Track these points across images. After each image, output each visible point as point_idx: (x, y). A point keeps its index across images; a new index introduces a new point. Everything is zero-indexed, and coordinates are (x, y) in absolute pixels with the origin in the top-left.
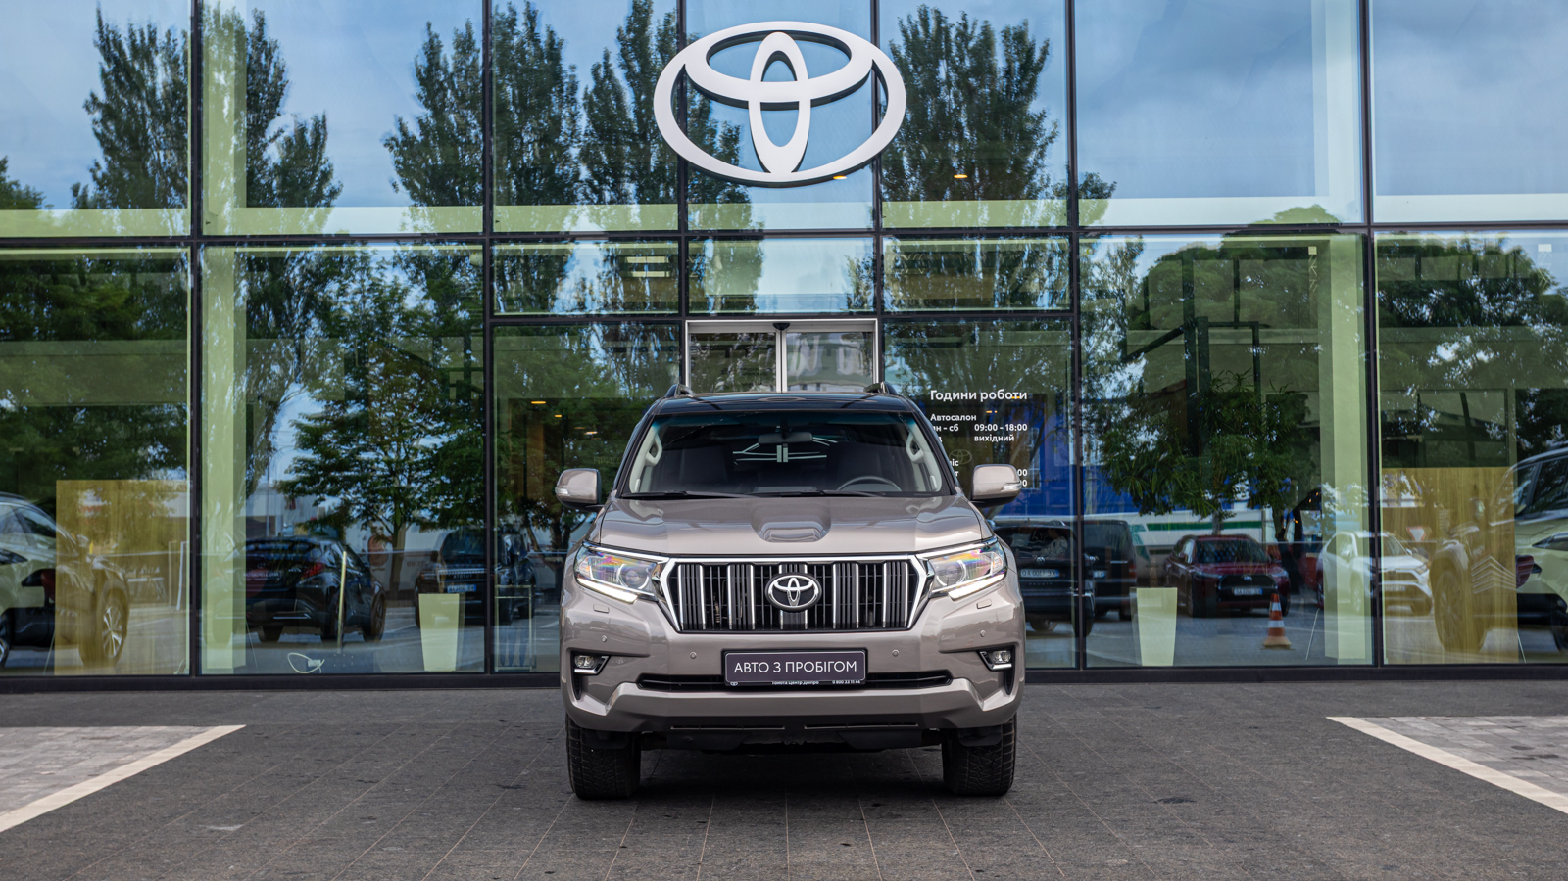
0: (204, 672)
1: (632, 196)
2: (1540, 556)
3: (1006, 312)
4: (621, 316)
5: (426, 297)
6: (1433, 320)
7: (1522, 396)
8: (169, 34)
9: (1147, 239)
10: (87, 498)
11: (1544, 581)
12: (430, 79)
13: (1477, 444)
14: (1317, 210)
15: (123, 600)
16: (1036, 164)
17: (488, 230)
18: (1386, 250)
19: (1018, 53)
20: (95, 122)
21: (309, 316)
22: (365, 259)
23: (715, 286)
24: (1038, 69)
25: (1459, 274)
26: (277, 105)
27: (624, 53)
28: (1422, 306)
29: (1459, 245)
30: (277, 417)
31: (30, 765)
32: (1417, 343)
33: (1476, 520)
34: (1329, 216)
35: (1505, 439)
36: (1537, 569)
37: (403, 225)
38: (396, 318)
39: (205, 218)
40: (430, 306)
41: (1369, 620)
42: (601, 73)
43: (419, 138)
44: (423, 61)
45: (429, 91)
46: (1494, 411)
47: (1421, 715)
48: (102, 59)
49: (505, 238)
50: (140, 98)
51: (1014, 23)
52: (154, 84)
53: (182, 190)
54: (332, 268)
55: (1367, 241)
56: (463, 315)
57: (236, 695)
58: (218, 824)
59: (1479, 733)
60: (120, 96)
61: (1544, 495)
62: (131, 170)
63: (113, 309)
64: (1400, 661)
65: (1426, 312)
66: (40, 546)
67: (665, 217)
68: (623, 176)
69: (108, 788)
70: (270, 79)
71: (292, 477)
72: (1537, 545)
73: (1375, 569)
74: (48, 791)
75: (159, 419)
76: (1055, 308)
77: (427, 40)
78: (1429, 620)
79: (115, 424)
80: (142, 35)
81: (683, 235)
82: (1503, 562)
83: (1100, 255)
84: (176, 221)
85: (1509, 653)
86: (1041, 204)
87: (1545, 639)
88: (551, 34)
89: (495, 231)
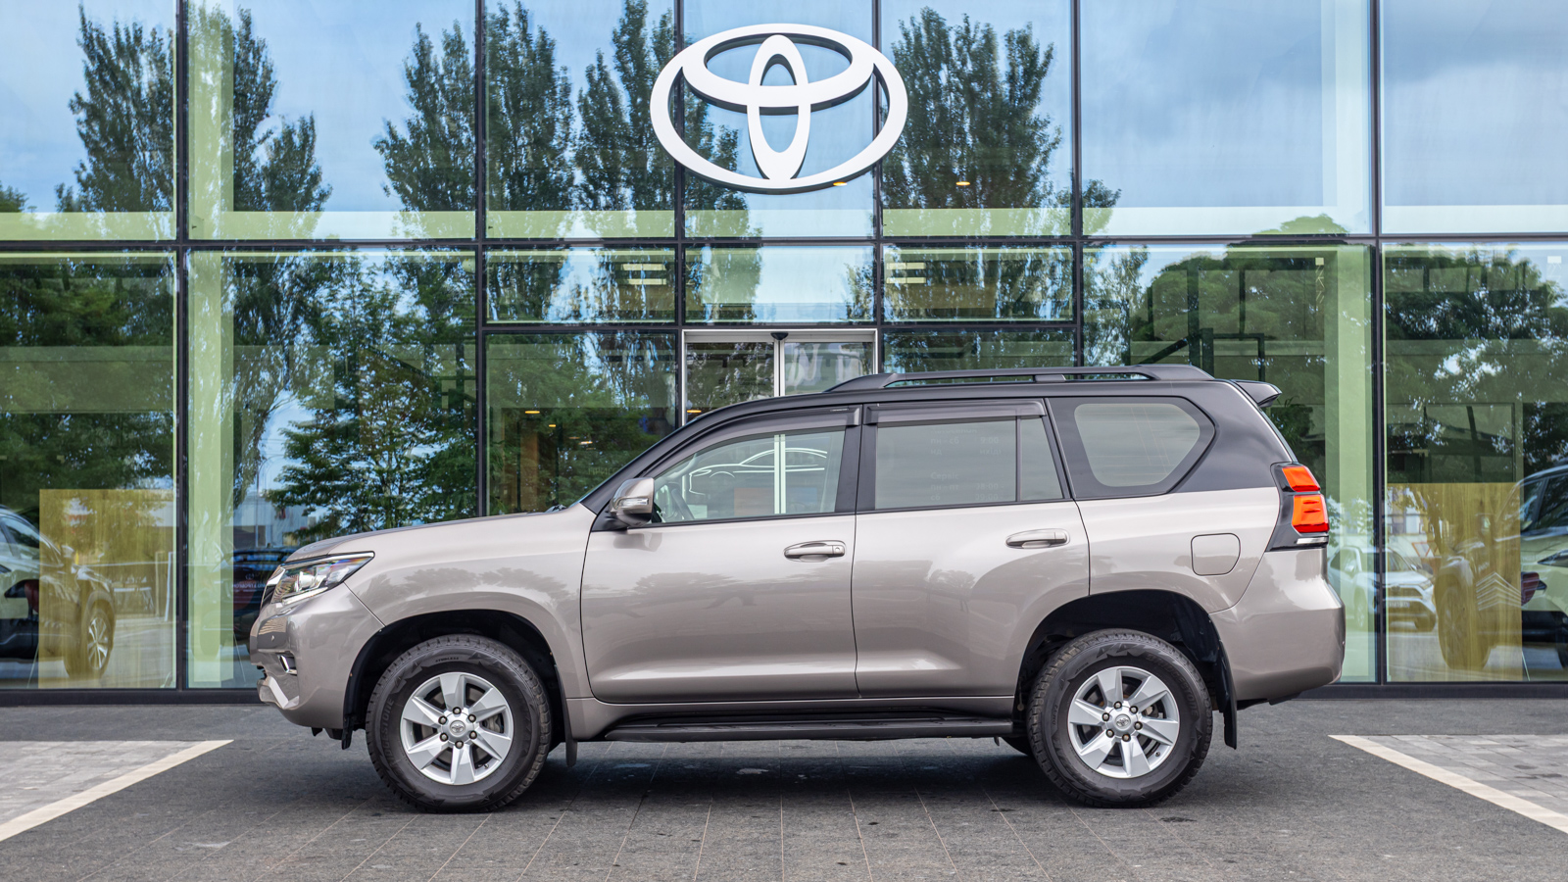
0: (190, 686)
1: (628, 200)
2: (1545, 573)
3: (1008, 322)
4: (616, 324)
5: (417, 303)
6: (1440, 332)
7: (1529, 410)
8: (154, 33)
9: (1153, 250)
10: (72, 507)
11: (1549, 598)
12: (420, 80)
13: (1483, 458)
14: (1324, 220)
15: (109, 611)
16: (1039, 170)
17: (481, 236)
18: (1394, 261)
19: (1022, 57)
20: (79, 122)
21: (299, 322)
22: (355, 264)
23: (712, 295)
24: (1041, 74)
25: (1467, 286)
26: (266, 105)
27: (619, 56)
28: (1429, 318)
29: (1467, 257)
30: (267, 425)
31: (14, 780)
32: (1423, 355)
33: (1482, 537)
34: (1336, 226)
35: (1511, 454)
36: (1542, 586)
37: (395, 229)
38: (387, 325)
39: (192, 222)
40: (422, 312)
41: (1373, 635)
42: (596, 75)
43: (410, 142)
44: (414, 63)
45: (420, 93)
46: (1502, 425)
47: (1424, 733)
48: (86, 57)
49: (497, 245)
50: (125, 98)
51: (1018, 26)
52: (140, 84)
53: (167, 193)
54: (321, 274)
55: (1374, 252)
56: (454, 322)
57: (224, 709)
58: (204, 841)
59: (1482, 752)
60: (105, 96)
61: (1550, 511)
62: (117, 172)
63: (98, 314)
64: (1403, 678)
65: (1433, 324)
66: (24, 556)
67: (661, 223)
68: (619, 180)
69: (93, 803)
70: (258, 80)
71: (281, 486)
72: (1542, 562)
73: (1379, 586)
74: (30, 807)
75: (145, 427)
76: (1058, 318)
77: (417, 41)
78: (1433, 636)
79: (100, 431)
80: (128, 34)
81: (679, 243)
82: (1509, 580)
83: (1103, 265)
84: (161, 225)
85: (1512, 671)
86: (1044, 212)
87: (1549, 656)
88: (543, 34)
89: (488, 237)
